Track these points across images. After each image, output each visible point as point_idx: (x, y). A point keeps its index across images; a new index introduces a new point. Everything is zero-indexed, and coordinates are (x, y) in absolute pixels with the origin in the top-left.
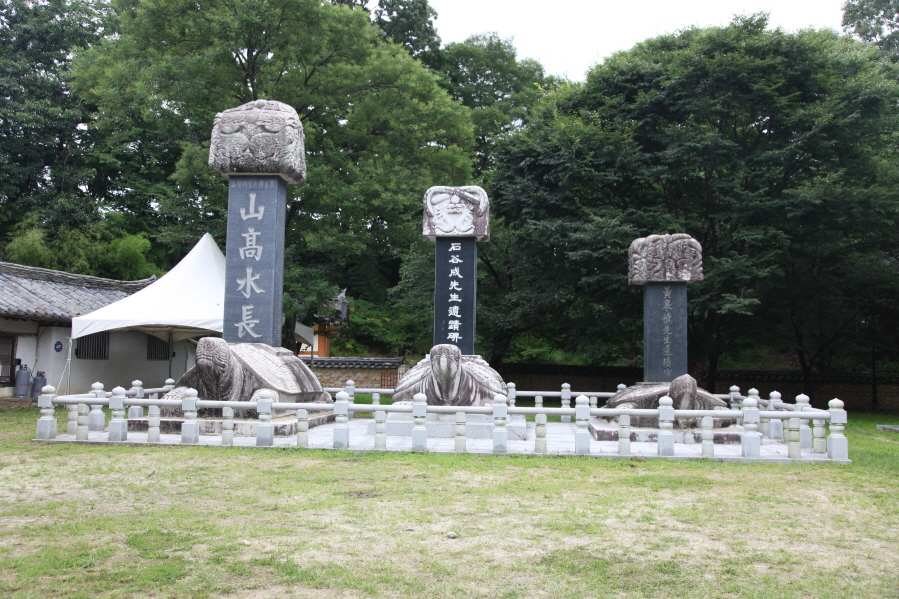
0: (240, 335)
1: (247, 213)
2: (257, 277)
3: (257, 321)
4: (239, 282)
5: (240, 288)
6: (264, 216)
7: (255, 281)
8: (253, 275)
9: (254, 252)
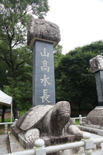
0: (43, 102)
1: (43, 54)
2: (48, 78)
3: (50, 96)
4: (41, 80)
5: (42, 82)
6: (49, 56)
7: (48, 80)
8: (47, 77)
9: (46, 69)
